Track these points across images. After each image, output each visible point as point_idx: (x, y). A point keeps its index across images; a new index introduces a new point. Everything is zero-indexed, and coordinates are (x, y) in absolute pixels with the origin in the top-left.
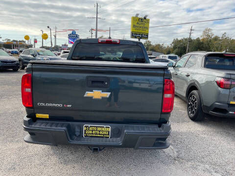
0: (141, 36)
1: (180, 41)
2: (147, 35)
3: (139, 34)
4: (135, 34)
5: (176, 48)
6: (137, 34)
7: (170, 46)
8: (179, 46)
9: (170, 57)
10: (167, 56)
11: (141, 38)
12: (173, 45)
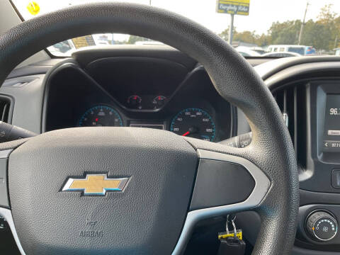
0: (236, 9)
1: (282, 25)
2: (248, 8)
3: (233, 6)
4: (225, 5)
5: (277, 36)
6: (228, 5)
7: (266, 34)
8: (282, 32)
9: (290, 50)
10: (286, 47)
11: (236, 13)
12: (271, 32)
